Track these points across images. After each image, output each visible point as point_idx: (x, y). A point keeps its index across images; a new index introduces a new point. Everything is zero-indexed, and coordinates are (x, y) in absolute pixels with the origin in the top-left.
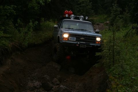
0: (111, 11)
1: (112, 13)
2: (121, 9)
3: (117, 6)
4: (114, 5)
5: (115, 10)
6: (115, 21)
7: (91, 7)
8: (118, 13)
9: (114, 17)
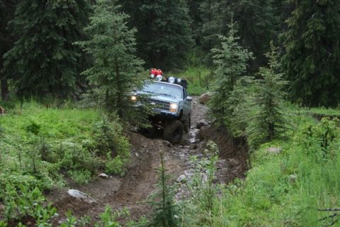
0: (215, 62)
1: (220, 68)
2: (251, 53)
3: (235, 41)
4: (226, 41)
5: (228, 56)
6: (230, 98)
7: (134, 46)
8: (242, 67)
9: (226, 83)
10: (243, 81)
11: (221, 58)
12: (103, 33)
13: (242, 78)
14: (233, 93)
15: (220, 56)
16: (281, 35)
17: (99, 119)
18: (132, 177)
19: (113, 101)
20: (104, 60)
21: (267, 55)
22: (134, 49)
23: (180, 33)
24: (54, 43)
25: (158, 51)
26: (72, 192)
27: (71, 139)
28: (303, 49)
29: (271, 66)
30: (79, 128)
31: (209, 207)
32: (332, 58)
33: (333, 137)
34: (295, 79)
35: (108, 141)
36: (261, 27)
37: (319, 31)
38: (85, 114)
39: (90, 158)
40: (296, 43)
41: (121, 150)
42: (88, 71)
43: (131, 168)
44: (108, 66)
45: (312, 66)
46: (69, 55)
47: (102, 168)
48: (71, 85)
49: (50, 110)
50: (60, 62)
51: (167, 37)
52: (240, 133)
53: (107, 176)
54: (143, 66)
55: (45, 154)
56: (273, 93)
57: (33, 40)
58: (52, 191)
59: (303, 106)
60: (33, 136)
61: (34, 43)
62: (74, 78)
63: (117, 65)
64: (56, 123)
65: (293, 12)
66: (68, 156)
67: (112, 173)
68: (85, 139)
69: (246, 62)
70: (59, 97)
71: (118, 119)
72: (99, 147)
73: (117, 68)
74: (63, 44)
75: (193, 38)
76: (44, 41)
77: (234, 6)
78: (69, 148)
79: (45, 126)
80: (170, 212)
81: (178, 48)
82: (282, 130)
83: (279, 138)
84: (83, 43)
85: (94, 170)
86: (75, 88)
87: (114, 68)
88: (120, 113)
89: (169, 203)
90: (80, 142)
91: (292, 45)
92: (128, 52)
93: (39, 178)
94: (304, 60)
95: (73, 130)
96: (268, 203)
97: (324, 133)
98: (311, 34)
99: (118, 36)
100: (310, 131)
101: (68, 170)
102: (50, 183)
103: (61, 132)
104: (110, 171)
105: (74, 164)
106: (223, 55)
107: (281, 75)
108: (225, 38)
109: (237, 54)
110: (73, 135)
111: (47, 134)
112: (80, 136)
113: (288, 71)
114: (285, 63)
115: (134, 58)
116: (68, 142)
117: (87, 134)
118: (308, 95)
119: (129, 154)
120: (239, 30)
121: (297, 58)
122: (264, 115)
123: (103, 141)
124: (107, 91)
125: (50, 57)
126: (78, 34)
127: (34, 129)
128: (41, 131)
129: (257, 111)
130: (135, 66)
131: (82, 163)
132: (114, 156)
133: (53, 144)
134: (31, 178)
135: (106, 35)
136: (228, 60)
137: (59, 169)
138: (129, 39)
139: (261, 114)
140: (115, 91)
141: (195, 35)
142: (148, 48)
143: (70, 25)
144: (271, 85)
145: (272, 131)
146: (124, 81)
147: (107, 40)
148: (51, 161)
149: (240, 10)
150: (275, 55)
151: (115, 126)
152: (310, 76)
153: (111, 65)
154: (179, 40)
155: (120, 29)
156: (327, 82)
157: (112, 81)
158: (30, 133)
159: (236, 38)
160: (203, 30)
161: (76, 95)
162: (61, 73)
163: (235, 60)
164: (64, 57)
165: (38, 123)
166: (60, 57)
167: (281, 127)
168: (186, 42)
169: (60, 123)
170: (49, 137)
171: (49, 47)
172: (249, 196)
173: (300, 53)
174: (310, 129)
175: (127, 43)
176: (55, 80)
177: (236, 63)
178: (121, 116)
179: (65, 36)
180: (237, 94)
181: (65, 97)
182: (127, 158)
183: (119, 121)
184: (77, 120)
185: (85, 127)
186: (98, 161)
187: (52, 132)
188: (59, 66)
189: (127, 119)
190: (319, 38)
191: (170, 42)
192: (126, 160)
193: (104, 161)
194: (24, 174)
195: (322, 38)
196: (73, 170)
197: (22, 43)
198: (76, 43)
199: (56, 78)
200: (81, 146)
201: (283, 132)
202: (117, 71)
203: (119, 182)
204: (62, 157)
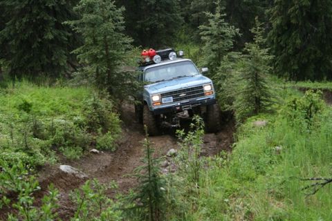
1: (207, 44)
2: (238, 29)
3: (221, 18)
4: (213, 18)
5: (215, 33)
6: (218, 74)
7: (122, 25)
8: (228, 43)
9: (213, 59)
10: (229, 57)
11: (208, 35)
12: (91, 12)
13: (229, 54)
14: (220, 68)
15: (207, 32)
16: (267, 11)
17: (89, 97)
18: (123, 152)
19: (103, 79)
20: (94, 39)
21: (252, 31)
22: (123, 28)
23: (169, 11)
24: (44, 22)
25: (148, 29)
26: (63, 168)
27: (62, 117)
28: (289, 24)
29: (257, 41)
30: (70, 105)
31: (196, 179)
32: (317, 32)
33: (317, 109)
34: (281, 54)
35: (99, 117)
36: (247, 4)
37: (305, 6)
38: (76, 92)
39: (82, 135)
40: (282, 19)
41: (112, 127)
42: (78, 50)
43: (122, 144)
44: (98, 45)
45: (298, 41)
46: (60, 34)
47: (93, 144)
48: (62, 64)
49: (42, 89)
50: (52, 41)
51: (157, 15)
52: (227, 107)
53: (98, 151)
54: (132, 44)
55: (37, 132)
56: (258, 68)
57: (24, 20)
58: (44, 167)
59: (290, 80)
60: (26, 114)
61: (26, 23)
62: (66, 57)
63: (106, 43)
64: (48, 101)
66: (60, 133)
67: (103, 149)
68: (76, 116)
69: (232, 38)
70: (51, 76)
71: (109, 96)
72: (90, 124)
73: (107, 46)
74: (53, 24)
75: (182, 16)
76: (34, 21)
78: (61, 125)
79: (36, 105)
80: (156, 184)
81: (167, 26)
82: (268, 103)
83: (265, 112)
84: (72, 23)
85: (85, 146)
86: (67, 67)
87: (103, 46)
88: (110, 91)
89: (154, 176)
90: (71, 119)
91: (278, 21)
92: (116, 30)
93: (31, 155)
94: (290, 36)
95: (64, 108)
96: (253, 175)
97: (308, 105)
98: (296, 10)
99: (107, 15)
100: (295, 103)
101: (60, 146)
102: (42, 159)
103: (52, 109)
104: (101, 147)
105: (66, 141)
106: (210, 32)
107: (267, 50)
108: (211, 15)
109: (224, 31)
110: (64, 112)
111: (39, 112)
112: (71, 113)
113: (274, 47)
114: (272, 38)
115: (123, 37)
116: (59, 120)
117: (78, 112)
118: (294, 70)
119: (120, 130)
120: (226, 7)
121: (283, 33)
122: (251, 89)
123: (94, 117)
124: (97, 70)
125: (41, 37)
126: (69, 14)
127: (26, 107)
128: (33, 109)
129: (244, 85)
130: (124, 44)
131: (73, 139)
132: (104, 132)
133: (44, 122)
134: (24, 155)
135: (95, 13)
136: (215, 37)
137: (50, 145)
138: (117, 17)
139: (248, 88)
140: (105, 69)
141: (183, 13)
142: (138, 26)
143: (59, 5)
144: (257, 60)
145: (258, 105)
146: (114, 59)
147: (96, 19)
148: (43, 138)
150: (260, 30)
151: (105, 103)
152: (297, 51)
153: (100, 43)
154: (168, 19)
155: (108, 8)
156: (313, 56)
157: (102, 59)
158: (22, 111)
159: (222, 15)
160: (191, 8)
161: (68, 74)
162: (52, 53)
163: (222, 36)
164: (55, 37)
165: (29, 101)
166: (51, 37)
167: (267, 101)
168: (175, 19)
169: (51, 101)
170: (41, 115)
171: (39, 27)
172: (235, 168)
173: (286, 28)
174: (294, 102)
175: (116, 21)
176: (46, 60)
177: (223, 39)
178: (111, 94)
179: (55, 17)
180: (224, 70)
181: (57, 76)
182: (117, 133)
183: (109, 98)
184: (68, 98)
185: (76, 104)
186: (89, 137)
187: (44, 110)
188: (50, 46)
189: (117, 96)
190: (304, 14)
191: (160, 20)
192: (116, 136)
193: (95, 138)
194: (17, 151)
195: (307, 13)
196: (64, 146)
197: (14, 24)
198: (66, 22)
199: (47, 57)
200: (72, 123)
201: (269, 105)
202: (107, 49)
203: (110, 157)
204: (53, 134)
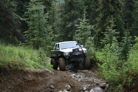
14: (86, 43)
15: (80, 28)
40: (101, 29)
65: (99, 15)
69: (91, 31)
77: (69, 14)
108: (81, 20)
109: (87, 27)
114: (96, 38)
149: (72, 16)
159: (86, 20)
177: (86, 31)
